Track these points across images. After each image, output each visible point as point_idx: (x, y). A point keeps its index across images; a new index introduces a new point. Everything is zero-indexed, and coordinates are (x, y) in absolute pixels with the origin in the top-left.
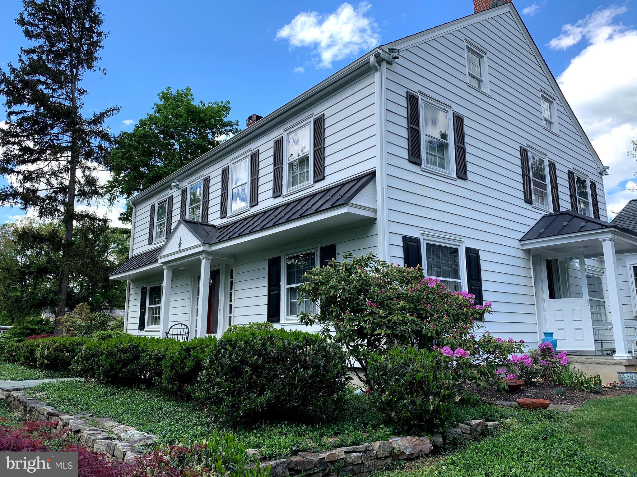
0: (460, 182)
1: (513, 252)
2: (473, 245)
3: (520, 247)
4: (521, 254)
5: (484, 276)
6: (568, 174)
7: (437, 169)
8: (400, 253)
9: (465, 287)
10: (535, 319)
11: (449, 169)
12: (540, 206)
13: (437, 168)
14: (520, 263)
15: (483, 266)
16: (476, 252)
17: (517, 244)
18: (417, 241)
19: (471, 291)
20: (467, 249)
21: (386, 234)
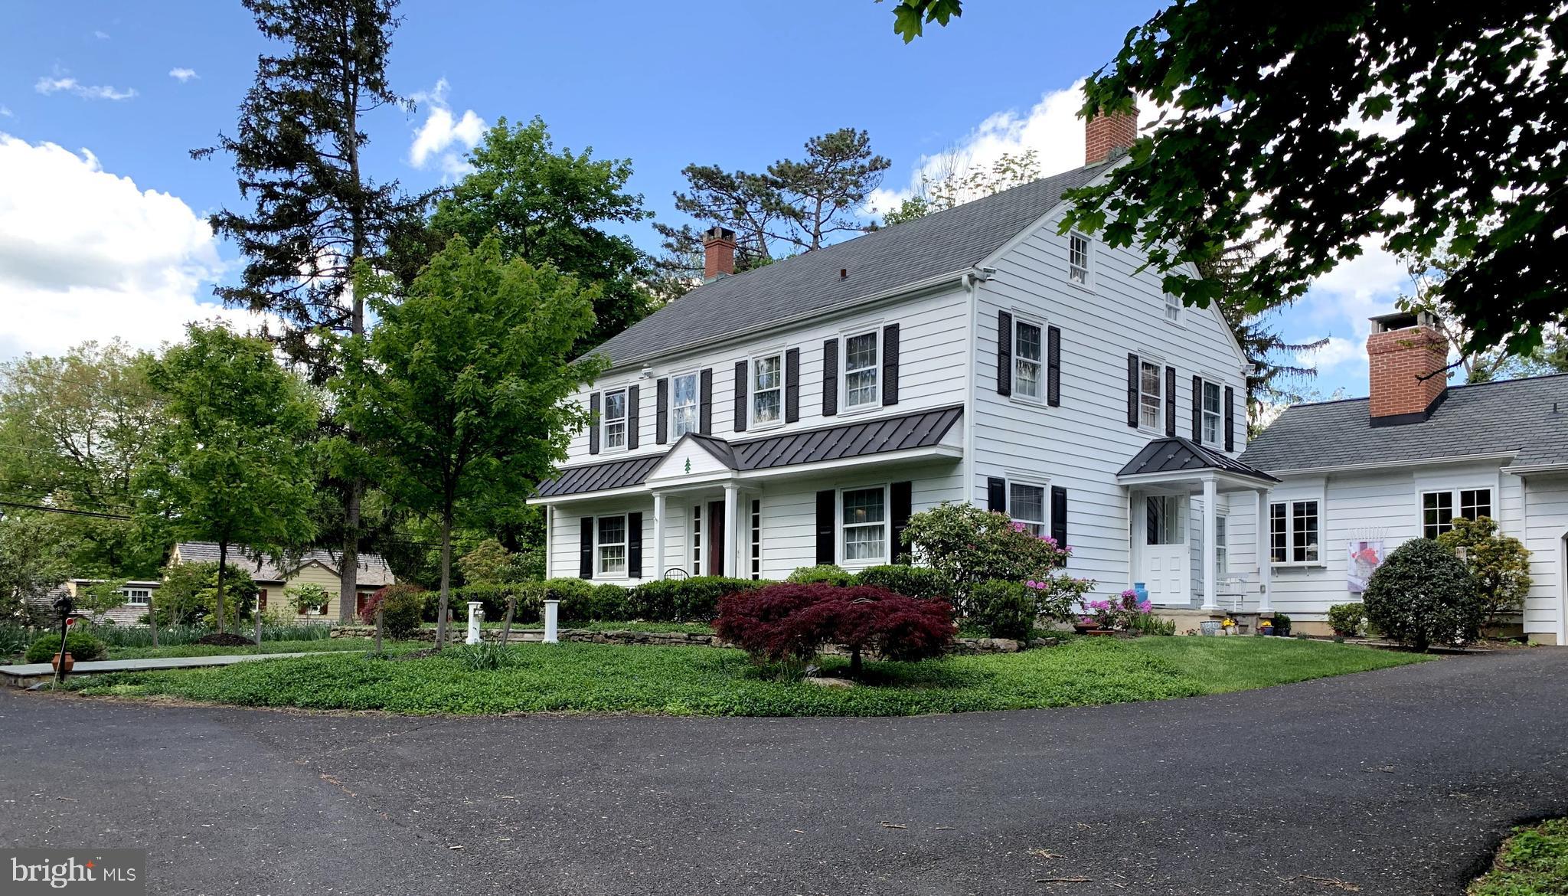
0: (1052, 410)
1: (1107, 489)
2: (1060, 483)
3: (1116, 483)
4: (1117, 491)
5: (1070, 517)
6: (1194, 382)
7: (1027, 398)
8: (985, 495)
9: (1047, 531)
10: (1127, 568)
11: (1039, 396)
12: (1150, 429)
13: (1027, 396)
14: (1116, 502)
15: (1070, 506)
16: (1064, 491)
17: (1113, 479)
18: (1002, 482)
19: (1054, 535)
20: (1054, 489)
21: (973, 476)
